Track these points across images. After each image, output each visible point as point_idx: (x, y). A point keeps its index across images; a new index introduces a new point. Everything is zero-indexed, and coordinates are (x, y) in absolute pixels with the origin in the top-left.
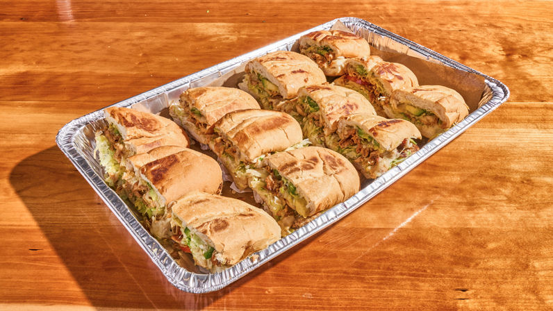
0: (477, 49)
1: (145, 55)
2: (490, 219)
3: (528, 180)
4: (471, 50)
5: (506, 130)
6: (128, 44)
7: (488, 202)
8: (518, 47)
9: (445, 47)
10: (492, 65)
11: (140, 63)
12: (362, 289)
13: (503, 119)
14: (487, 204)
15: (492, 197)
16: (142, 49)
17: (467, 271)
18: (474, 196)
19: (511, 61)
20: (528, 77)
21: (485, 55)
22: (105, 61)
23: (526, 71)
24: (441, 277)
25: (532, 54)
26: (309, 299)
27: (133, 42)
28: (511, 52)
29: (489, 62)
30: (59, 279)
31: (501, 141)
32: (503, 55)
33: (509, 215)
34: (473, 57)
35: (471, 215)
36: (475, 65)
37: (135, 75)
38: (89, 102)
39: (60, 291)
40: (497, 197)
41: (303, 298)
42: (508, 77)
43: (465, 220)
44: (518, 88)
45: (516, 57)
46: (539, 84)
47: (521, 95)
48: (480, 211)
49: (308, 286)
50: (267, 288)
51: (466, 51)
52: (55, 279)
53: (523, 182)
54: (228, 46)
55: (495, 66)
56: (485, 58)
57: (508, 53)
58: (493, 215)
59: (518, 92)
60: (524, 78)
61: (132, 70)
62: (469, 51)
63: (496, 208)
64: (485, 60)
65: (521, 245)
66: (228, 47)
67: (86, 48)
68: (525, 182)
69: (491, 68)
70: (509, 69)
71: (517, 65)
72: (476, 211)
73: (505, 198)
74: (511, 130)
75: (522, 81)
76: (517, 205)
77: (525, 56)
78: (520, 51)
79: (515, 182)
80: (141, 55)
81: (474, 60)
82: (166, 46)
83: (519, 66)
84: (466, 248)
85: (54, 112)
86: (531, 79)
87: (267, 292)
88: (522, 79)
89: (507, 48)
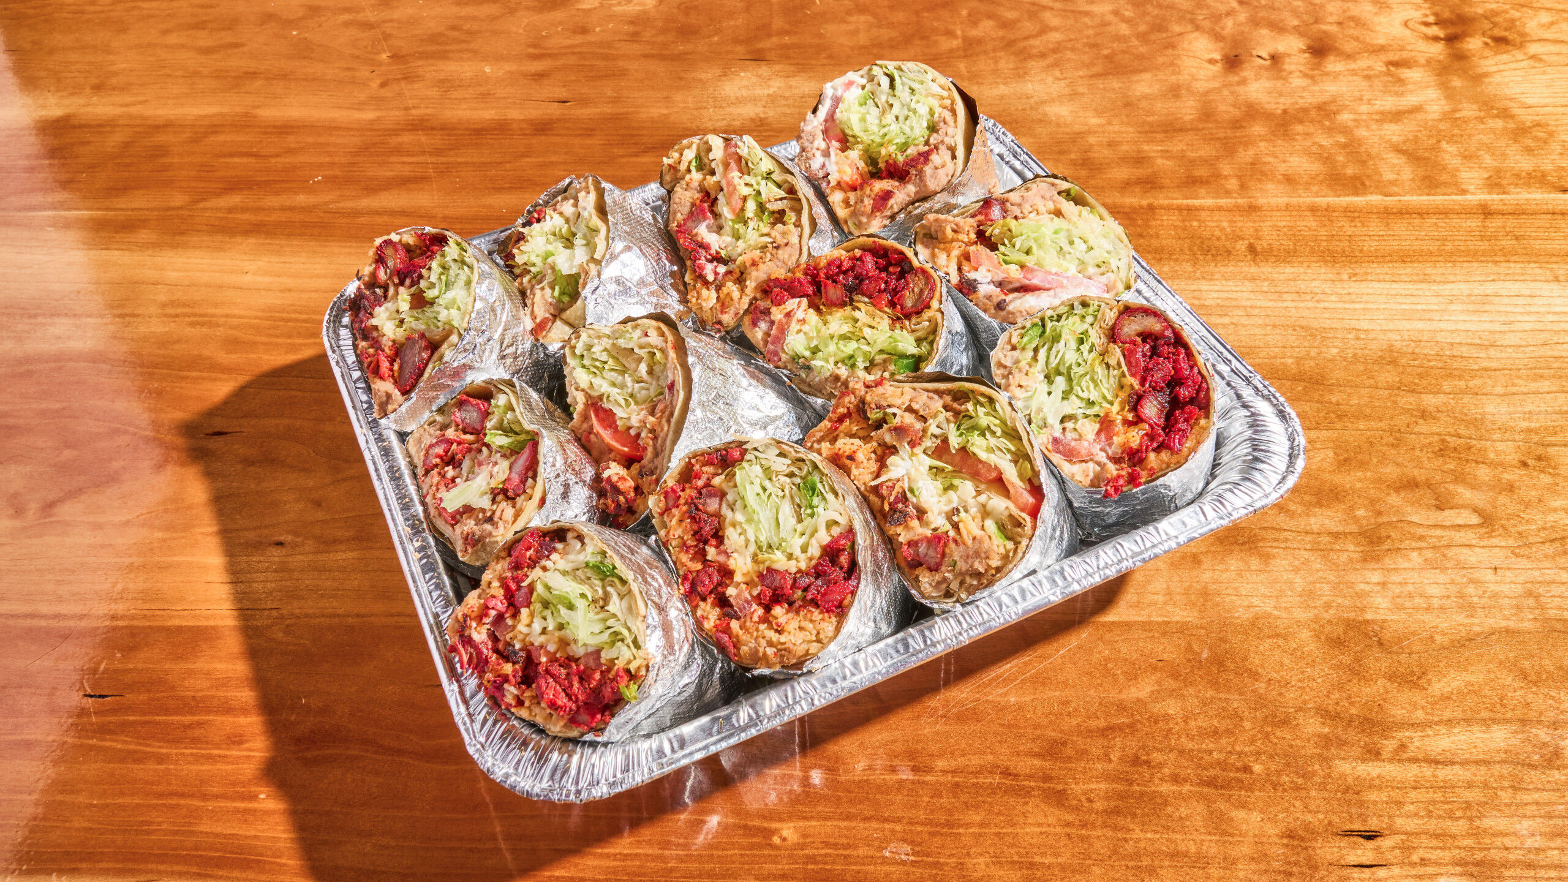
0: (1358, 22)
1: (396, 57)
2: (1433, 590)
3: (1539, 458)
4: (1340, 23)
5: (1464, 288)
6: (347, 24)
7: (1421, 531)
8: (1480, 11)
9: (1262, 14)
10: (1406, 73)
11: (383, 85)
12: (1058, 830)
13: (1452, 254)
14: (1422, 538)
15: (1435, 517)
16: (387, 37)
17: (1371, 770)
18: (1379, 513)
19: (1460, 57)
20: (1516, 111)
21: (1381, 41)
22: (285, 76)
23: (1507, 91)
24: (1298, 788)
25: (1523, 35)
26: (903, 863)
27: (360, 17)
28: (1458, 30)
29: (1396, 64)
30: (172, 794)
31: (1451, 326)
32: (1436, 39)
33: (1489, 576)
34: (1349, 47)
35: (1376, 577)
36: (1354, 73)
37: (372, 122)
38: (244, 210)
39: (176, 833)
40: (1449, 517)
41: (885, 861)
42: (1455, 111)
43: (1359, 595)
44: (1490, 149)
45: (1473, 44)
46: (1551, 134)
47: (1498, 171)
48: (1402, 563)
49: (899, 820)
50: (775, 825)
51: (1324, 27)
52: (160, 795)
53: (1525, 464)
54: (632, 23)
55: (1413, 75)
56: (1382, 49)
57: (1451, 30)
58: (1442, 578)
59: (1488, 160)
60: (1505, 114)
61: (360, 106)
62: (1333, 29)
63: (1450, 553)
64: (1384, 57)
65: (1533, 677)
66: (632, 29)
67: (228, 37)
68: (1531, 462)
69: (1401, 81)
70: (1457, 82)
71: (1479, 71)
72: (1387, 562)
73: (1475, 520)
74: (1478, 289)
75: (1499, 124)
76: (1511, 542)
77: (1501, 42)
78: (1487, 25)
79: (1501, 464)
80: (384, 56)
81: (1350, 57)
82: (454, 28)
83: (1486, 75)
84: (1368, 691)
85: (144, 246)
86: (1527, 117)
87: (776, 840)
88: (1498, 116)
89: (1447, 14)
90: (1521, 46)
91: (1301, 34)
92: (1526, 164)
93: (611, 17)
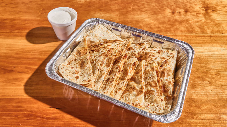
90: (216, 11)
91: (184, 9)
92: (217, 29)
93: (78, 4)
